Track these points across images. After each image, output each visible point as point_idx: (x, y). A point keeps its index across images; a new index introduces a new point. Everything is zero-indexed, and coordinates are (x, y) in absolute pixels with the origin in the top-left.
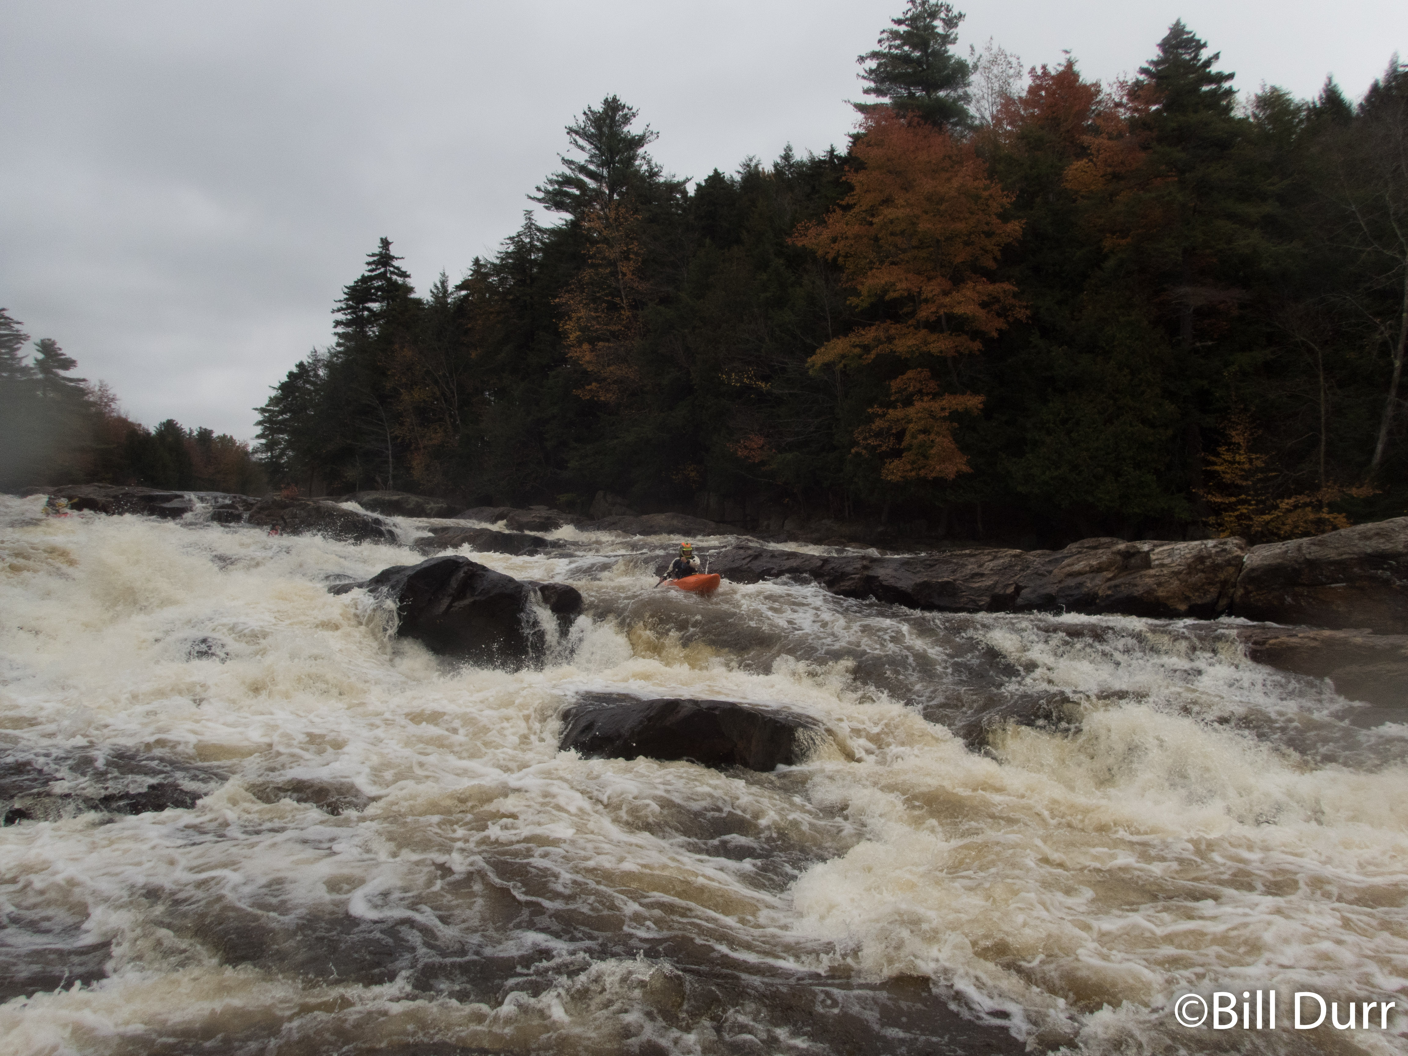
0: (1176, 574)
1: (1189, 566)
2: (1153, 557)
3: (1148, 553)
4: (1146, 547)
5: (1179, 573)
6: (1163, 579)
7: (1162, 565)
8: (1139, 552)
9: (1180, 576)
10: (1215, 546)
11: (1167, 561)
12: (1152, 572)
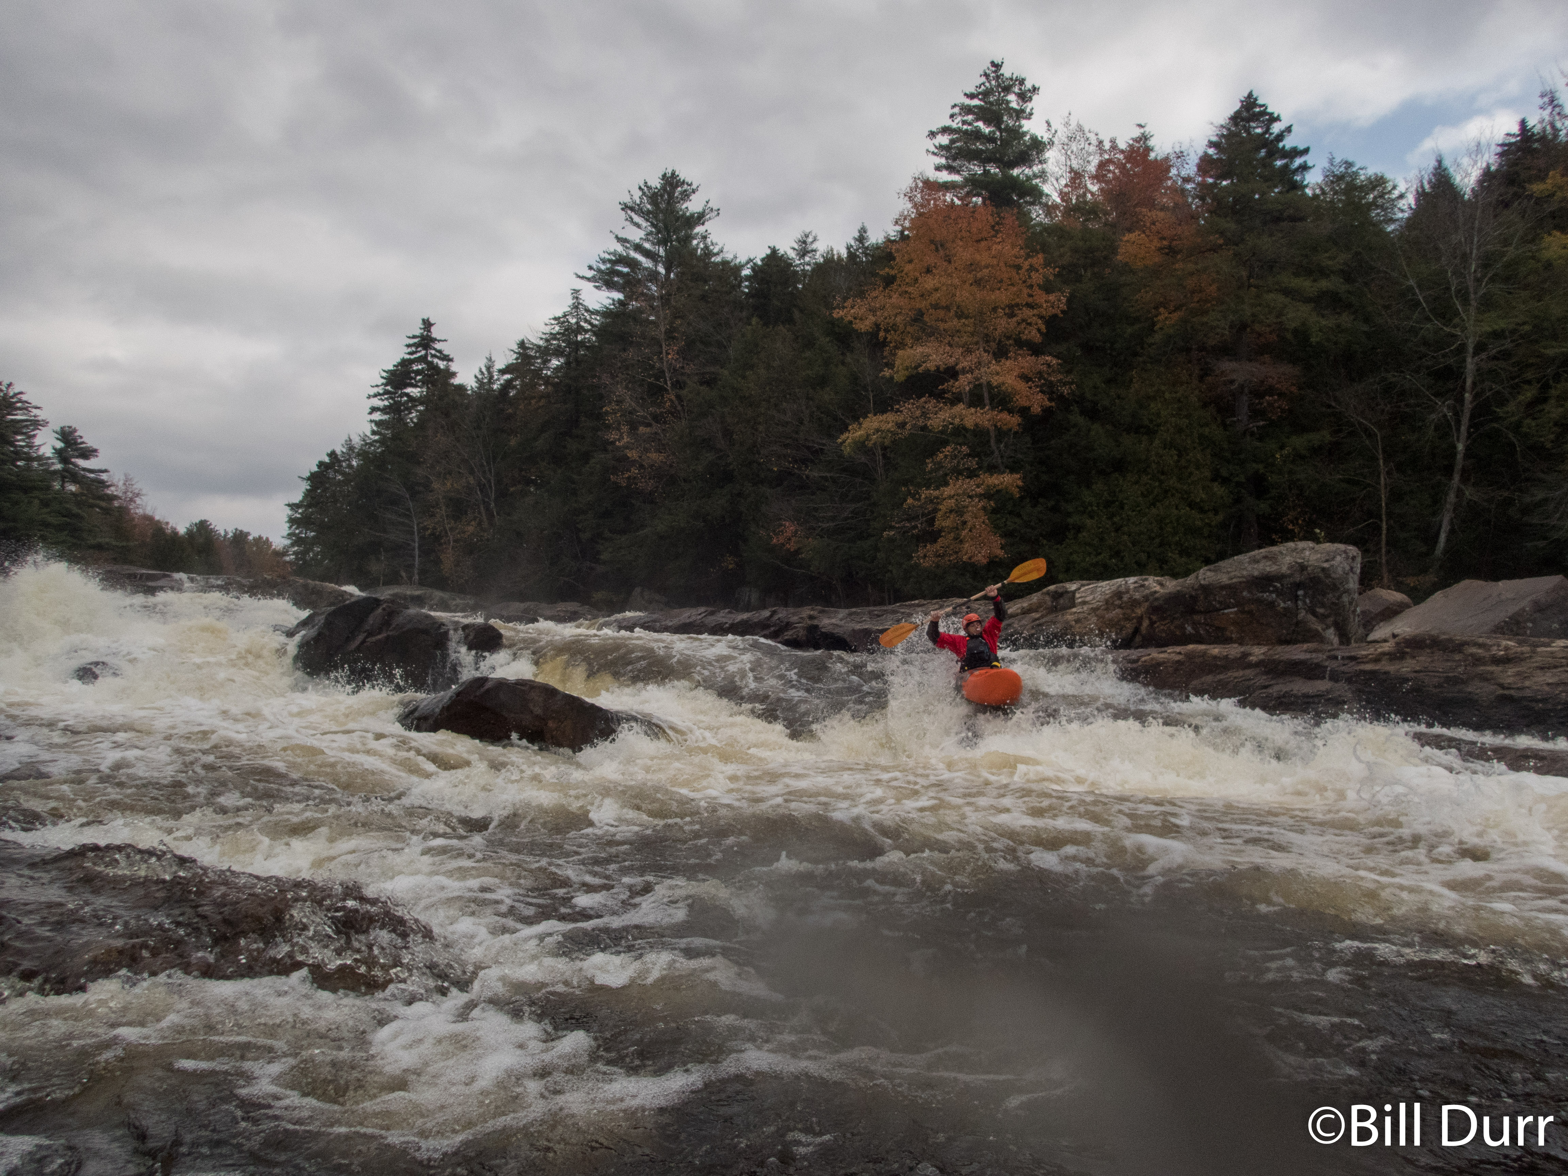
0: (1094, 610)
1: (1107, 602)
2: (1077, 595)
3: (1074, 592)
4: (1072, 587)
5: (1097, 609)
6: (1081, 616)
7: (1084, 603)
8: (1067, 592)
9: (1098, 612)
10: (1135, 582)
11: (1088, 599)
12: (1074, 610)
